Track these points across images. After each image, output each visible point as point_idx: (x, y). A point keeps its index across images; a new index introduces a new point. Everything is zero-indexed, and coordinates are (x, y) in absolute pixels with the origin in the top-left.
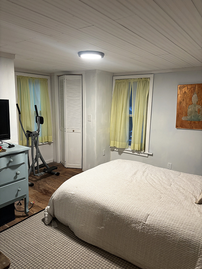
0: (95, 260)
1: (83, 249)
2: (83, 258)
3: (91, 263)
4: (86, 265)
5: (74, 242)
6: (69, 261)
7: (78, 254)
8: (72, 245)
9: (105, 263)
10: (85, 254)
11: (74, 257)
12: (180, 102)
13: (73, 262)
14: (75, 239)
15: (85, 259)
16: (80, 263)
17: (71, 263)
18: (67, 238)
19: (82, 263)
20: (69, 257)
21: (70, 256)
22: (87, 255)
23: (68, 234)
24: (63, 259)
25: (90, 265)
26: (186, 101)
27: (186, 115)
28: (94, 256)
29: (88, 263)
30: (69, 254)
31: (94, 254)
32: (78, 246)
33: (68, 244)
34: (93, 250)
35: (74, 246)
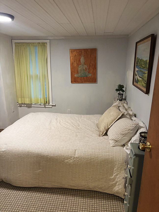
0: (38, 198)
1: (25, 194)
2: (28, 200)
3: (37, 201)
4: (32, 205)
5: (14, 191)
6: (16, 207)
7: (22, 199)
8: (13, 194)
9: (47, 197)
10: (28, 196)
11: (20, 203)
12: (73, 63)
13: (20, 207)
14: (14, 188)
15: (30, 200)
16: (27, 205)
17: (19, 209)
18: (6, 190)
19: (28, 204)
20: (14, 204)
21: (16, 203)
22: (30, 197)
23: (6, 186)
24: (10, 208)
25: (36, 203)
26: (77, 62)
27: (78, 73)
28: (36, 195)
29: (34, 203)
30: (13, 202)
31: (35, 194)
32: (19, 193)
33: (9, 194)
34: (34, 191)
35: (15, 194)
